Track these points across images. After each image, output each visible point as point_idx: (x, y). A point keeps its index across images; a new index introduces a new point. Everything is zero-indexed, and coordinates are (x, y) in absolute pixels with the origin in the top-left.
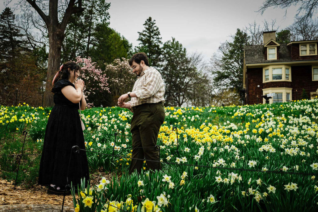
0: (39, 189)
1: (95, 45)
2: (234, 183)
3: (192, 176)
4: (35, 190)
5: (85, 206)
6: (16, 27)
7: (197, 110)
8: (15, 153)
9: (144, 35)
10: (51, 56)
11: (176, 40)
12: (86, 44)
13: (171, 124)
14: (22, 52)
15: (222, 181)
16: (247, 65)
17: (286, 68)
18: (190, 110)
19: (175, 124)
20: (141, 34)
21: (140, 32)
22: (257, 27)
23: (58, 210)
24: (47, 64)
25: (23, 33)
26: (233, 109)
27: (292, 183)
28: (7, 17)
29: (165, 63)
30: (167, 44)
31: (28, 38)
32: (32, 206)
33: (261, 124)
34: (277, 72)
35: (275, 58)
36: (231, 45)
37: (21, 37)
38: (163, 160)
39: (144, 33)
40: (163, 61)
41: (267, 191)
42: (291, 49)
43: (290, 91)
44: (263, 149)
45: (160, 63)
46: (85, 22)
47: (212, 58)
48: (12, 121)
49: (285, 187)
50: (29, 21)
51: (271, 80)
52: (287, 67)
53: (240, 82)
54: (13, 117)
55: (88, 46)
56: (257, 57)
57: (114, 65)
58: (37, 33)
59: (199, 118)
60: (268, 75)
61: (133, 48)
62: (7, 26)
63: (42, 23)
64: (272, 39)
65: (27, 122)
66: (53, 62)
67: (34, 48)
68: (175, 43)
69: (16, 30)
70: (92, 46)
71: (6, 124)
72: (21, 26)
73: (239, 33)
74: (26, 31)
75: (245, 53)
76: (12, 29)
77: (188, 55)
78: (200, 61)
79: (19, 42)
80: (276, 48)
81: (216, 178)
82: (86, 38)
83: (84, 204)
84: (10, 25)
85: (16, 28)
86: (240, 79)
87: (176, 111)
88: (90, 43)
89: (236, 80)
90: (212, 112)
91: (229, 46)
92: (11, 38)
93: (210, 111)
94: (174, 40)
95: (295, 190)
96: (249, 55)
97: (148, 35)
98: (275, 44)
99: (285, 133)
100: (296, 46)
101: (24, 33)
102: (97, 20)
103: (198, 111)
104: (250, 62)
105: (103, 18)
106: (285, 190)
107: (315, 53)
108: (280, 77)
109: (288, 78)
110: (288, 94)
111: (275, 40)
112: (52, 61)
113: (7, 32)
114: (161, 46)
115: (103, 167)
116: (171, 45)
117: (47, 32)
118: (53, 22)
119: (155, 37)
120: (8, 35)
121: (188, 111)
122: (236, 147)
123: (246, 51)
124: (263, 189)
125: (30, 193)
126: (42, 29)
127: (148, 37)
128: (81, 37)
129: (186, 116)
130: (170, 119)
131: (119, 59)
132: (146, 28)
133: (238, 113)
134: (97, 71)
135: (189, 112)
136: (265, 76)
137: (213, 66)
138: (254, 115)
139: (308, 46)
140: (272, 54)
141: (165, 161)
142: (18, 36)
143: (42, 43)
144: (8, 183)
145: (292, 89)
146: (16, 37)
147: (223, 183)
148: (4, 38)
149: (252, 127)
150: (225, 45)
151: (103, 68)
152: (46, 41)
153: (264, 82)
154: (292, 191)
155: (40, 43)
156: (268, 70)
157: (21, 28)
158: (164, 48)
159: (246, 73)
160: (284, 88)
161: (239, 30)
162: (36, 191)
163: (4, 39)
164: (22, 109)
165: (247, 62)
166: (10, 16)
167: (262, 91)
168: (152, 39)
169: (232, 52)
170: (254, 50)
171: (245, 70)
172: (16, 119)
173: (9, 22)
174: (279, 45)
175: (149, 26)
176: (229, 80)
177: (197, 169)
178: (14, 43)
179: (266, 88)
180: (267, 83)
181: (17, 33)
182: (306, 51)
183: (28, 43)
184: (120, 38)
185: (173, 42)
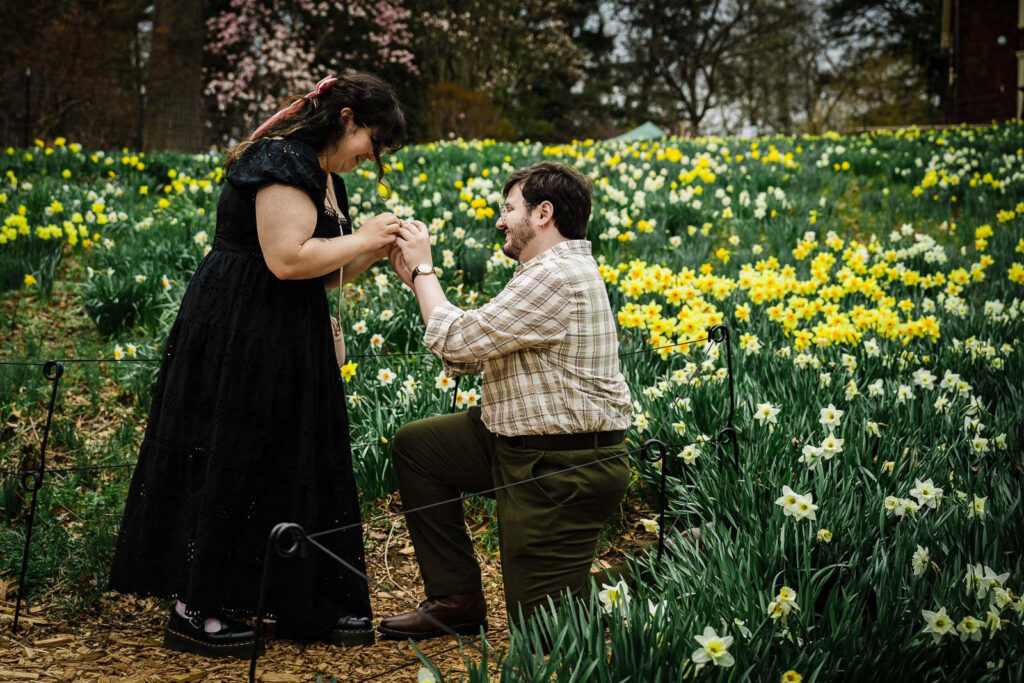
7: (773, 163)
18: (744, 161)
90: (831, 167)
93: (824, 161)
103: (779, 165)
121: (735, 166)
129: (730, 188)
135: (743, 169)
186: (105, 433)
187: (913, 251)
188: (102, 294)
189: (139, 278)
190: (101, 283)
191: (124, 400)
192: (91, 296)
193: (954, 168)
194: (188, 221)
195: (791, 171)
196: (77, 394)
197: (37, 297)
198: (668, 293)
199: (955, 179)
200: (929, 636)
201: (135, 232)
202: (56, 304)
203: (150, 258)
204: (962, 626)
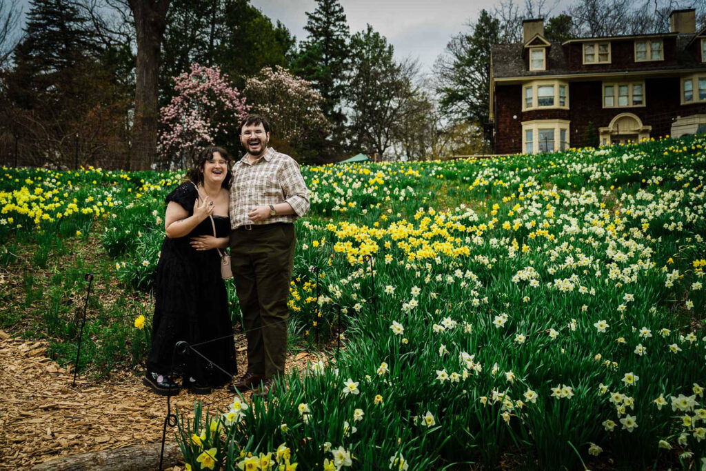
1: (224, 40)
6: (71, 3)
9: (317, 20)
10: (141, 64)
11: (375, 31)
12: (207, 39)
14: (87, 52)
16: (496, 80)
17: (561, 86)
20: (311, 17)
21: (310, 13)
22: (513, 10)
24: (134, 78)
25: (85, 16)
26: (472, 169)
29: (355, 72)
30: (356, 37)
31: (96, 25)
34: (545, 92)
35: (543, 68)
36: (469, 39)
37: (82, 23)
39: (317, 16)
40: (352, 70)
42: (569, 51)
43: (566, 125)
45: (346, 73)
47: (435, 64)
51: (535, 106)
52: (563, 84)
53: (485, 107)
55: (212, 41)
56: (512, 65)
57: (260, 80)
58: (114, 16)
60: (531, 98)
61: (298, 44)
64: (538, 34)
66: (146, 75)
67: (108, 44)
68: (371, 34)
69: (72, 9)
70: (220, 41)
73: (485, 19)
74: (91, 12)
75: (493, 57)
76: (64, 8)
77: (397, 59)
78: (416, 72)
79: (78, 31)
80: (544, 50)
82: (207, 26)
85: (70, 5)
86: (484, 101)
87: (373, 177)
88: (216, 37)
89: (478, 104)
90: (436, 175)
91: (465, 43)
92: (61, 25)
93: (433, 173)
94: (370, 30)
96: (500, 62)
97: (325, 19)
98: (544, 43)
100: (577, 46)
101: (87, 16)
103: (412, 176)
104: (501, 74)
107: (607, 60)
108: (551, 102)
109: (564, 102)
110: (563, 131)
111: (542, 35)
112: (143, 74)
113: (54, 13)
114: (348, 42)
116: (364, 40)
117: (132, 14)
119: (337, 23)
120: (55, 19)
121: (393, 177)
123: (494, 53)
126: (122, 7)
127: (324, 22)
128: (197, 25)
129: (391, 187)
131: (271, 68)
132: (321, 7)
134: (229, 90)
135: (397, 178)
136: (526, 99)
137: (437, 80)
139: (596, 47)
140: (538, 61)
142: (76, 20)
143: (123, 34)
145: (569, 122)
146: (72, 23)
148: (48, 24)
150: (458, 41)
151: (240, 85)
152: (130, 30)
153: (524, 109)
155: (120, 34)
156: (531, 88)
157: (81, 5)
158: (352, 46)
159: (496, 93)
160: (558, 120)
161: (484, 13)
163: (48, 28)
165: (496, 74)
167: (521, 126)
168: (332, 27)
169: (472, 53)
170: (508, 52)
171: (492, 89)
172: (77, 209)
174: (549, 44)
175: (326, 4)
176: (466, 104)
178: (68, 36)
179: (527, 120)
180: (529, 112)
181: (73, 15)
182: (593, 56)
183: (97, 35)
184: (271, 26)
185: (369, 33)
186: (112, 301)
187: (464, 216)
188: (110, 238)
189: (127, 232)
190: (110, 233)
191: (120, 286)
192: (106, 240)
193: (488, 177)
194: (149, 205)
195: (418, 179)
196: (100, 284)
197: (82, 240)
198: (356, 236)
199: (486, 183)
200: (439, 381)
201: (126, 210)
202: (90, 243)
203: (133, 223)
204: (451, 376)
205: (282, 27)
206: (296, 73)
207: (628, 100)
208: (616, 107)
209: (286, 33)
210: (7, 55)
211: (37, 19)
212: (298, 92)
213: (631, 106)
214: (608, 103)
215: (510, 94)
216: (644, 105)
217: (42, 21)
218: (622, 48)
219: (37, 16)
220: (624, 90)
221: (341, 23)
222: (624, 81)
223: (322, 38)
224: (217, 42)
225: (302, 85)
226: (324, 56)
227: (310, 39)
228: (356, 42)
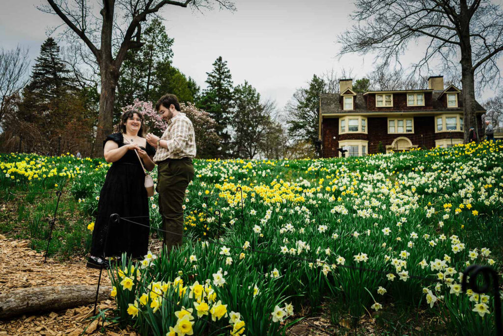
0: (77, 261)
1: (156, 86)
2: (301, 253)
3: (257, 244)
4: (72, 263)
5: (124, 289)
6: (61, 61)
8: (50, 216)
9: (214, 77)
10: (103, 97)
11: (249, 84)
12: (145, 85)
13: (239, 180)
14: (69, 92)
15: (288, 252)
16: (323, 115)
17: (363, 120)
18: (261, 164)
19: (244, 179)
20: (209, 75)
21: (209, 73)
22: (334, 74)
23: (94, 292)
24: (98, 108)
25: (69, 69)
26: (307, 163)
27: (362, 253)
28: (50, 49)
29: (236, 109)
30: (237, 88)
31: (76, 75)
32: (60, 288)
33: (335, 181)
34: (353, 123)
35: (352, 108)
36: (306, 92)
37: (67, 73)
38: (226, 224)
39: (213, 74)
40: (234, 107)
41: (336, 263)
42: (368, 99)
43: (366, 143)
44: (336, 211)
45: (231, 110)
46: (144, 59)
47: (286, 106)
48: (50, 175)
49: (354, 258)
50: (77, 55)
51: (347, 132)
52: (363, 118)
53: (316, 133)
54: (52, 170)
55: (148, 87)
56: (333, 106)
58: (87, 70)
59: (270, 173)
60: (344, 127)
61: (201, 91)
62: (50, 59)
63: (93, 57)
64: (348, 88)
65: (70, 177)
66: (106, 104)
67: (83, 87)
68: (247, 86)
69: (62, 64)
70: (153, 87)
71: (43, 179)
72: (67, 60)
73: (315, 80)
74: (73, 67)
75: (321, 102)
76: (56, 64)
77: (262, 102)
78: (274, 108)
79: (64, 79)
80: (352, 98)
81: (282, 248)
82: (145, 77)
83: (123, 286)
84: (53, 59)
85: (60, 62)
86: (316, 129)
87: (245, 165)
88: (151, 84)
89: (312, 131)
90: (285, 166)
91: (304, 94)
92: (54, 74)
93: (283, 164)
94: (246, 83)
95: (365, 261)
96: (326, 104)
97: (218, 76)
98: (352, 94)
99: (359, 191)
100: (372, 96)
101: (71, 69)
102: (158, 58)
103: (270, 165)
104: (326, 111)
105: (165, 55)
106: (355, 261)
107: (390, 105)
108: (356, 129)
109: (364, 130)
110: (364, 147)
111: (351, 88)
112: (104, 103)
113: (49, 67)
114: (232, 90)
115: (157, 233)
116: (242, 90)
117: (99, 68)
118: (106, 57)
119: (226, 79)
120: (50, 70)
121: (258, 165)
122: (307, 208)
123: (322, 99)
124: (331, 260)
125: (64, 267)
126: (93, 65)
127: (218, 78)
128: (139, 76)
129: (256, 170)
130: (239, 174)
131: (184, 103)
132: (216, 69)
133: (312, 168)
135: (260, 166)
136: (342, 127)
137: (287, 115)
138: (329, 171)
139: (384, 96)
140: (349, 104)
141: (228, 225)
142: (63, 72)
143: (93, 81)
144: (37, 254)
145: (368, 141)
146: (61, 73)
147: (289, 253)
148: (46, 73)
149: (326, 184)
150: (300, 92)
152: (98, 78)
153: (340, 133)
154: (362, 262)
155: (91, 81)
156: (344, 120)
157: (67, 62)
158: (235, 93)
159: (322, 123)
160: (361, 140)
161: (315, 76)
162: (72, 265)
163: (46, 75)
164: (66, 161)
165: (323, 111)
166: (54, 48)
167: (338, 143)
168: (222, 81)
169: (308, 100)
170: (330, 99)
171: (321, 120)
172: (56, 173)
173: (52, 55)
174: (355, 94)
175: (219, 67)
176: (305, 131)
177: (262, 236)
178: (58, 81)
179: (342, 139)
180: (343, 135)
181: (62, 68)
182: (382, 102)
183: (76, 81)
184: (185, 79)
185: (246, 86)
205: (192, 80)
206: (200, 108)
207: (404, 130)
208: (396, 133)
209: (194, 84)
210: (18, 90)
211: (39, 70)
212: (201, 118)
213: (405, 132)
214: (391, 130)
215: (331, 124)
216: (413, 132)
217: (42, 72)
218: (400, 98)
219: (39, 68)
220: (401, 123)
221: (228, 80)
222: (401, 118)
223: (216, 88)
224: (151, 87)
225: (203, 115)
226: (217, 99)
227: (209, 88)
228: (237, 91)
